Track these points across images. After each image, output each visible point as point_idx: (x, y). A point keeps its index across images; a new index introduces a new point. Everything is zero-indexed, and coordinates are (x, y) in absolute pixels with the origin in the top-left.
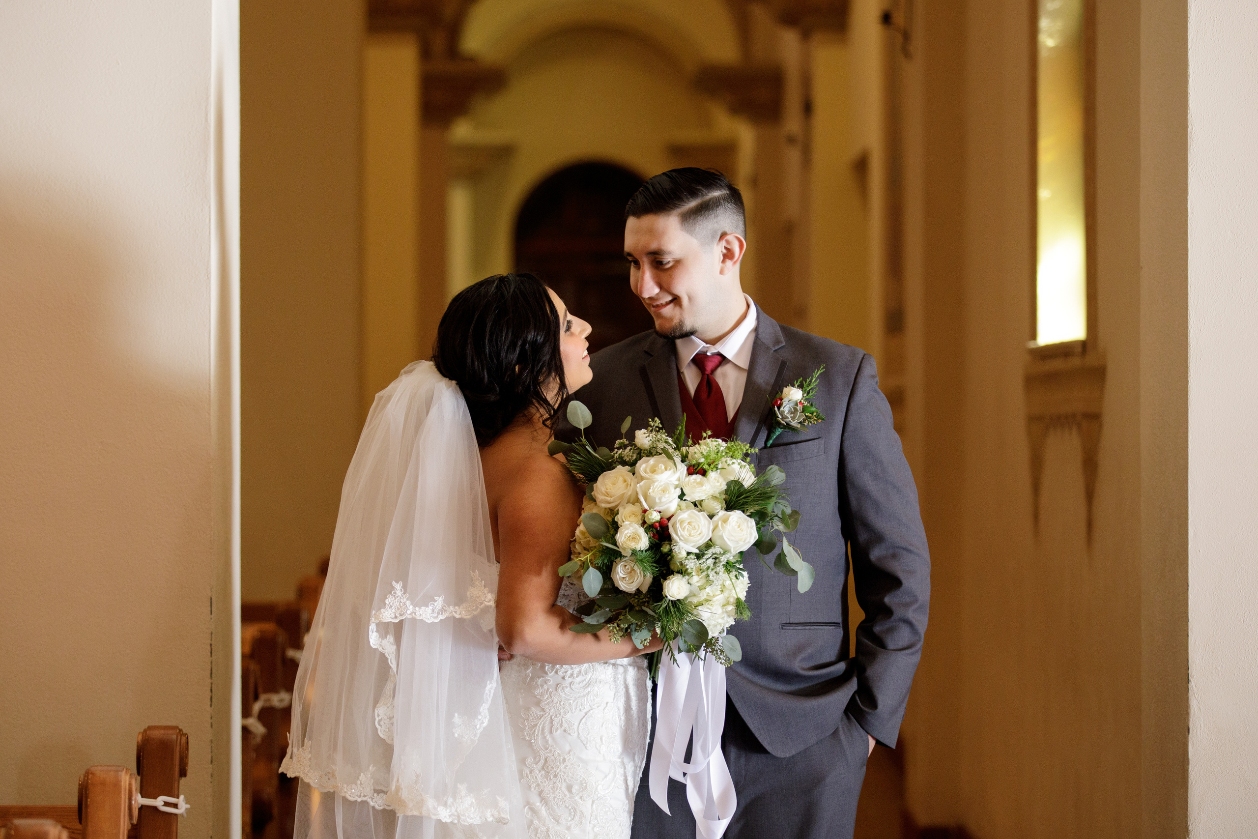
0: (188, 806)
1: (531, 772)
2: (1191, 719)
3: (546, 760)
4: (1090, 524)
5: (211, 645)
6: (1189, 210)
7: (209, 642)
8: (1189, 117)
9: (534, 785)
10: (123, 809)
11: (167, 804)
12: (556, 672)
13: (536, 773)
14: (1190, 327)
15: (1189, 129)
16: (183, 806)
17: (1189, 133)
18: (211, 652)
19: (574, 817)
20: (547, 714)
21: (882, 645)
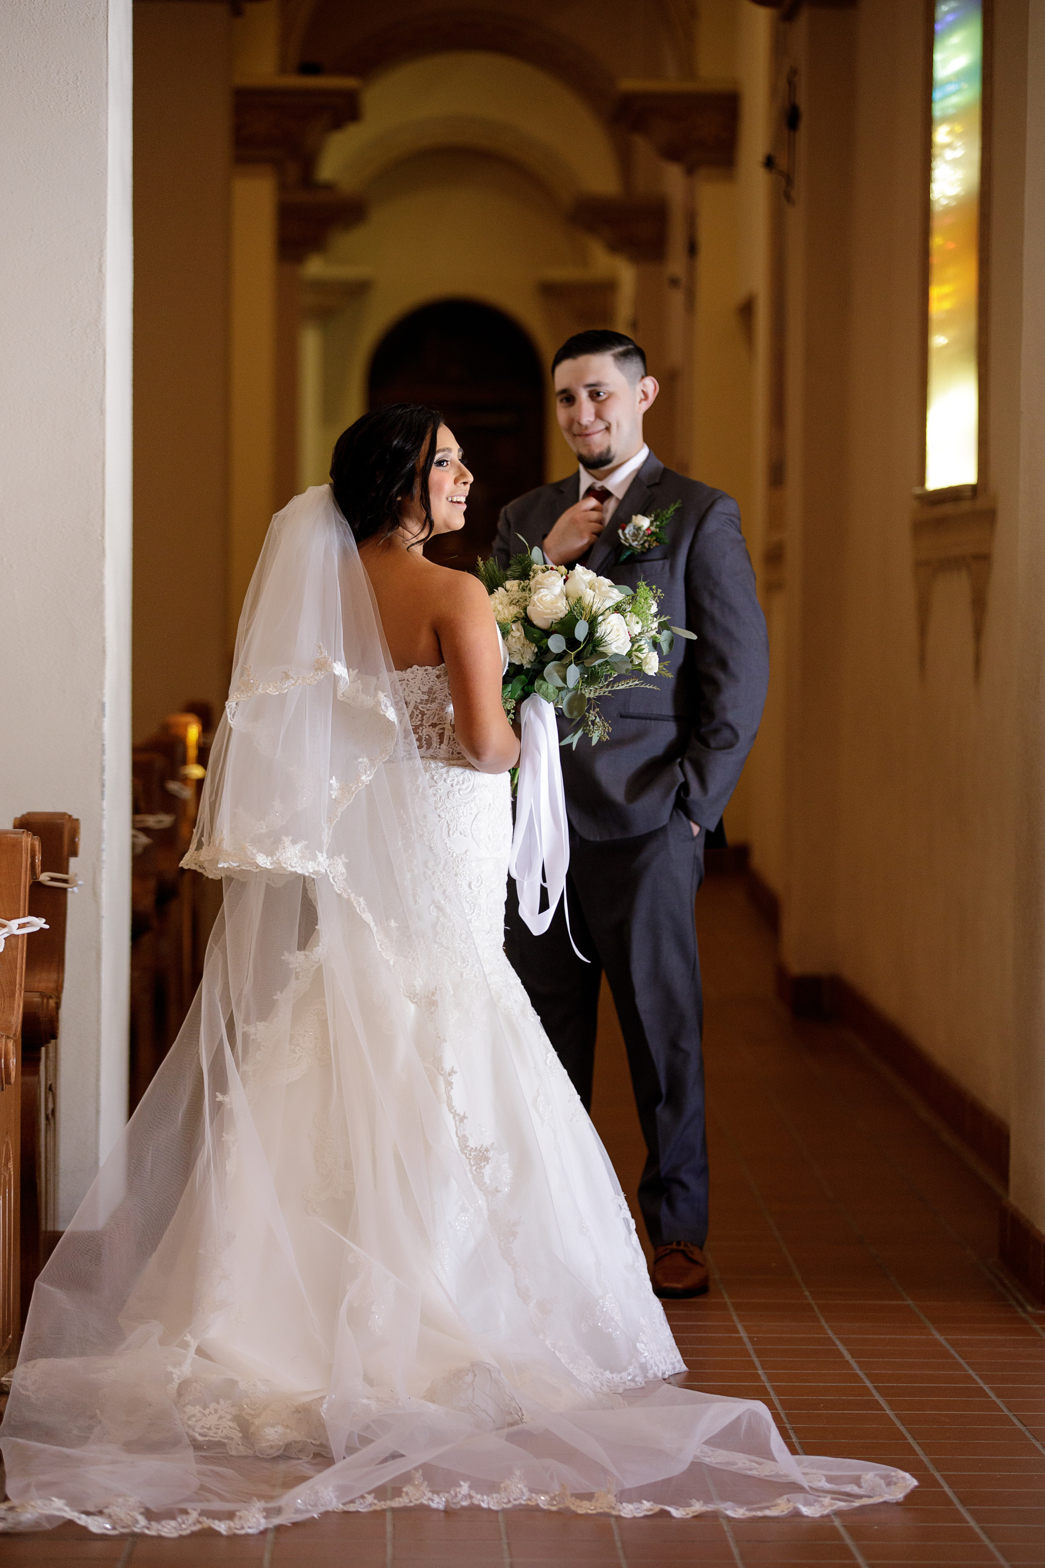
1: (433, 873)
3: (446, 861)
4: (978, 661)
9: (438, 885)
10: (24, 865)
12: (445, 781)
13: (438, 874)
19: (474, 911)
20: (444, 819)
21: (708, 746)
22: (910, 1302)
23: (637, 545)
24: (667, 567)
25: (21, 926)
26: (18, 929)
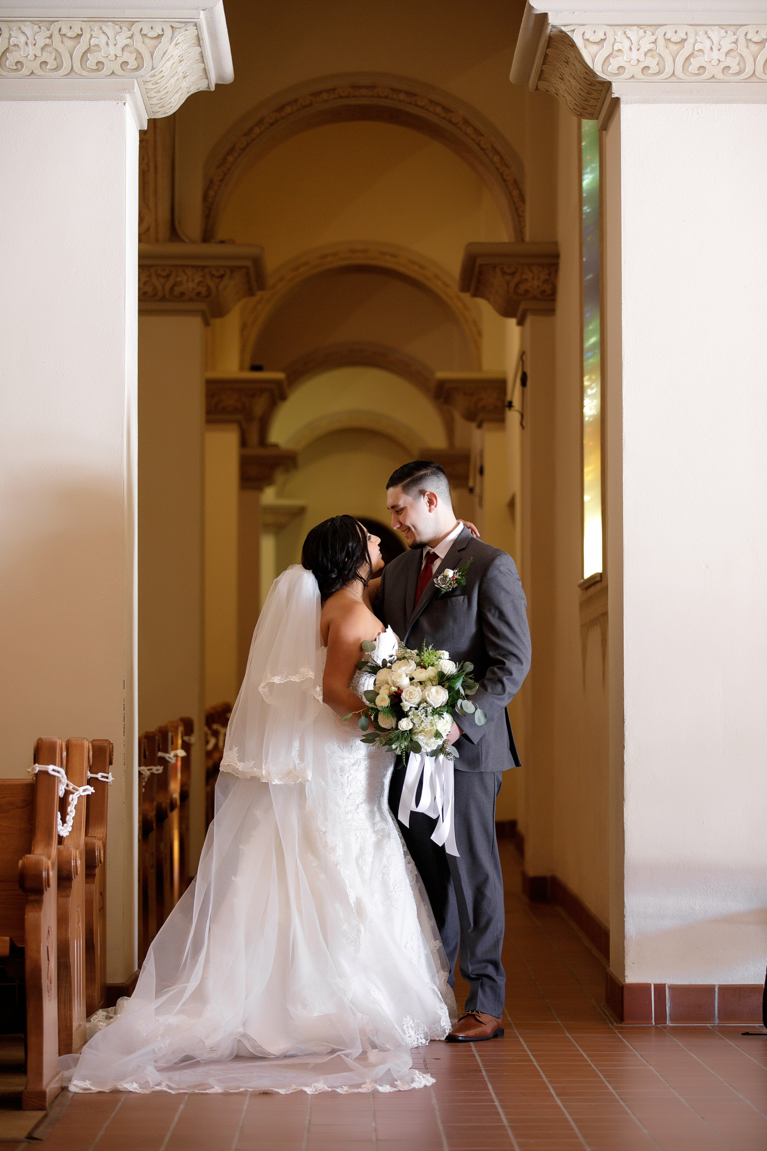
0: (113, 779)
2: (625, 742)
4: (604, 674)
5: (124, 704)
6: (623, 482)
7: (123, 703)
8: (623, 434)
10: (85, 757)
11: (103, 777)
14: (624, 542)
15: (623, 441)
16: (111, 779)
17: (623, 442)
18: (124, 709)
22: (559, 1022)
23: (445, 587)
24: (466, 600)
25: (84, 791)
26: (83, 792)
